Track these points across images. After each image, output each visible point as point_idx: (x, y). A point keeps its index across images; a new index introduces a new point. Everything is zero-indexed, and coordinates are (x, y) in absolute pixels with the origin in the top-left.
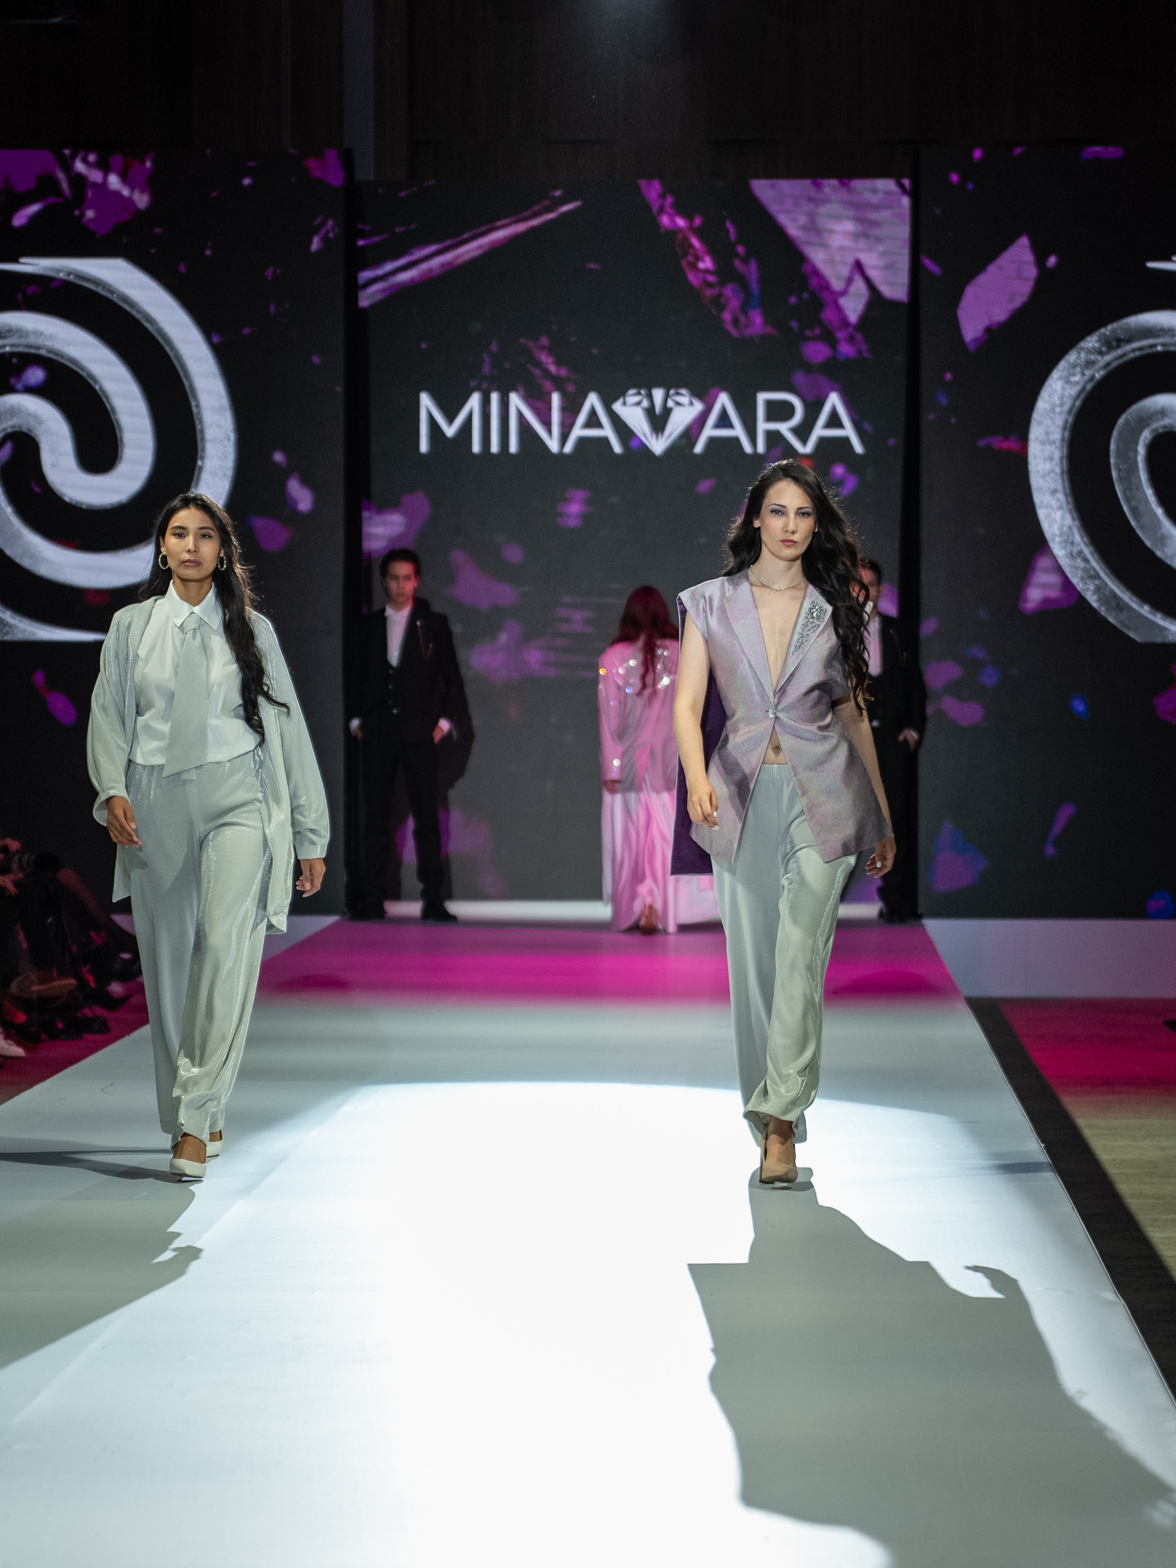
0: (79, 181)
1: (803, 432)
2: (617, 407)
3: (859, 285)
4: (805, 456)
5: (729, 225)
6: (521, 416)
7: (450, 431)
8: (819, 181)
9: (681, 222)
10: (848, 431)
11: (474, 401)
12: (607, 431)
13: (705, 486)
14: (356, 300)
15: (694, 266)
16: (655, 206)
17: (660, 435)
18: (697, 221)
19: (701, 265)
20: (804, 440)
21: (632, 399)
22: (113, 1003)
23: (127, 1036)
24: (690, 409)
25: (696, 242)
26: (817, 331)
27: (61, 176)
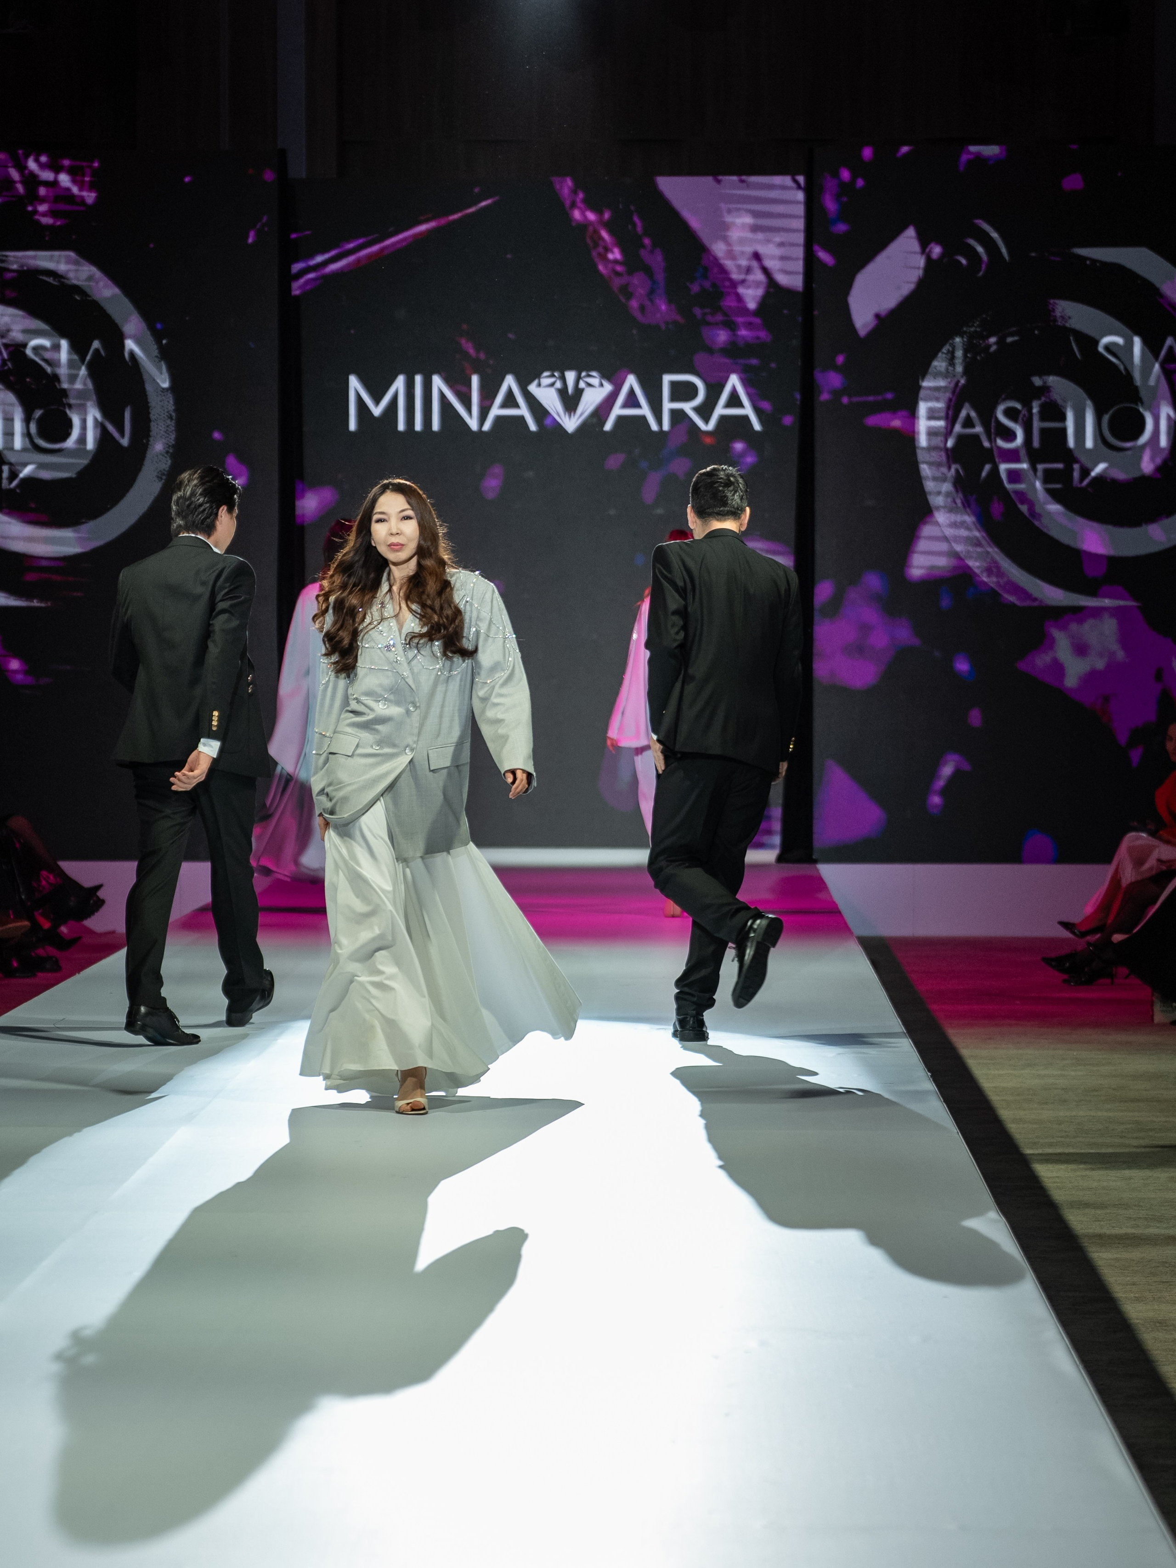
0: (32, 181)
1: (705, 411)
2: (532, 388)
3: (758, 276)
4: (708, 433)
5: (636, 219)
6: (443, 396)
7: (377, 411)
8: (720, 177)
9: (591, 216)
10: (748, 410)
11: (400, 383)
12: (523, 411)
13: (614, 462)
14: (289, 289)
15: (603, 257)
16: (568, 203)
17: (572, 414)
18: (607, 216)
19: (610, 256)
20: (707, 420)
21: (546, 381)
22: (64, 944)
23: (77, 974)
24: (601, 389)
25: (605, 234)
26: (719, 317)
27: (15, 174)
